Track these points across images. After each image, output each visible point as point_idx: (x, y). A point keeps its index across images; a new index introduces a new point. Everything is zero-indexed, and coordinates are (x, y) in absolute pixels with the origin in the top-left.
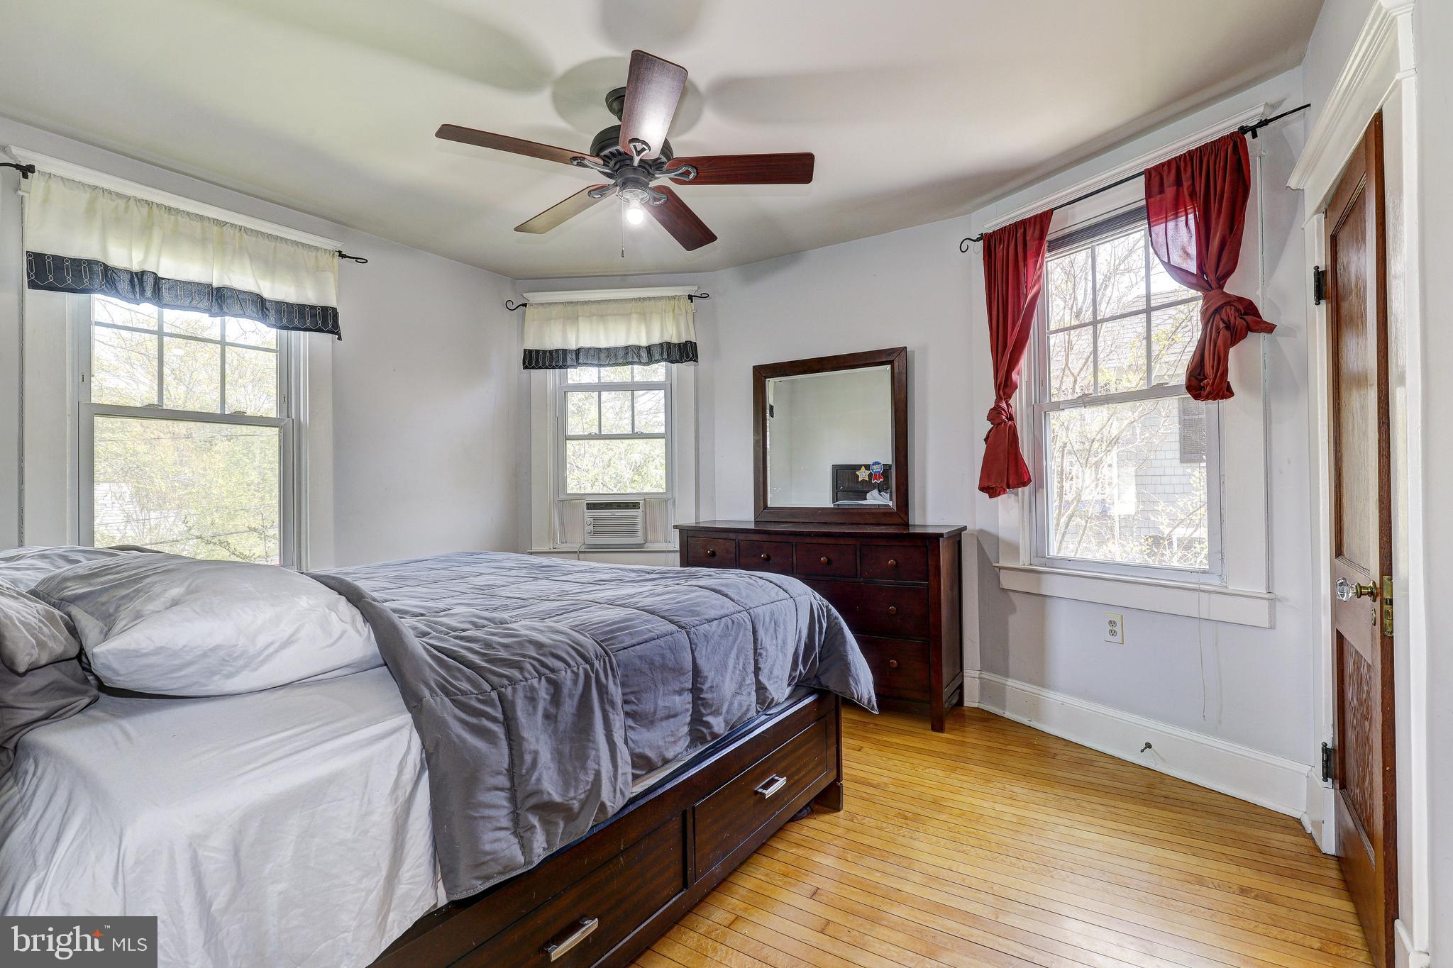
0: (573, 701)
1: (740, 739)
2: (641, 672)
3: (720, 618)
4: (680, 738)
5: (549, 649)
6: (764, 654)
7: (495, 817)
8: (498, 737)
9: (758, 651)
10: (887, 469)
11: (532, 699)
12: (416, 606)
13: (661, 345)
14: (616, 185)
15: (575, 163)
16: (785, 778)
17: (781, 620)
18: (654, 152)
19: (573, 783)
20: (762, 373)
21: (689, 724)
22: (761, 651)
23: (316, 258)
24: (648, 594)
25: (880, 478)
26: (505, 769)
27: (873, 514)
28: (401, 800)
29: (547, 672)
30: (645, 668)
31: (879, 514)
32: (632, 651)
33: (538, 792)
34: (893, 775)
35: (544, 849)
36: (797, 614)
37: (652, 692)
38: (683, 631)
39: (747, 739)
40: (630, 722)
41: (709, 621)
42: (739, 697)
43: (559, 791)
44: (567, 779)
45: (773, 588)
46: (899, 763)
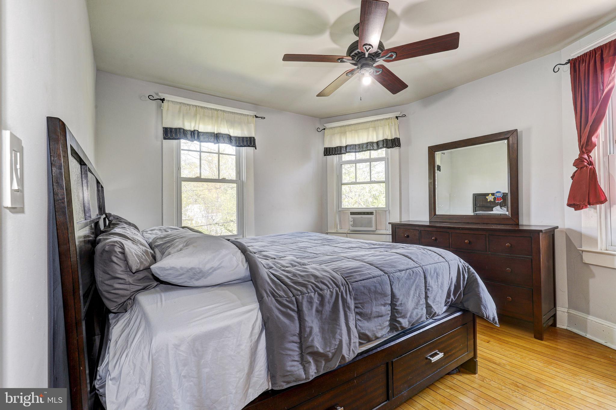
0: (330, 305)
1: (418, 330)
2: (364, 294)
3: (406, 270)
4: (385, 327)
5: (320, 279)
6: (431, 289)
7: (292, 355)
8: (294, 319)
9: (427, 288)
10: (505, 196)
11: (311, 302)
12: (273, 255)
13: (383, 140)
14: (358, 68)
15: (339, 61)
16: (443, 353)
17: (441, 273)
18: (375, 49)
19: (329, 344)
20: (433, 150)
21: (389, 321)
22: (429, 288)
23: (248, 119)
24: (371, 255)
25: (500, 200)
26: (297, 334)
27: (496, 218)
28: (254, 341)
29: (318, 290)
30: (366, 291)
31: (500, 219)
32: (360, 283)
33: (312, 347)
34: (510, 360)
35: (315, 373)
36: (450, 270)
37: (370, 304)
38: (387, 275)
39: (421, 331)
40: (358, 317)
41: (400, 271)
42: (416, 310)
43: (322, 347)
44: (326, 342)
45: (436, 256)
46: (513, 354)
